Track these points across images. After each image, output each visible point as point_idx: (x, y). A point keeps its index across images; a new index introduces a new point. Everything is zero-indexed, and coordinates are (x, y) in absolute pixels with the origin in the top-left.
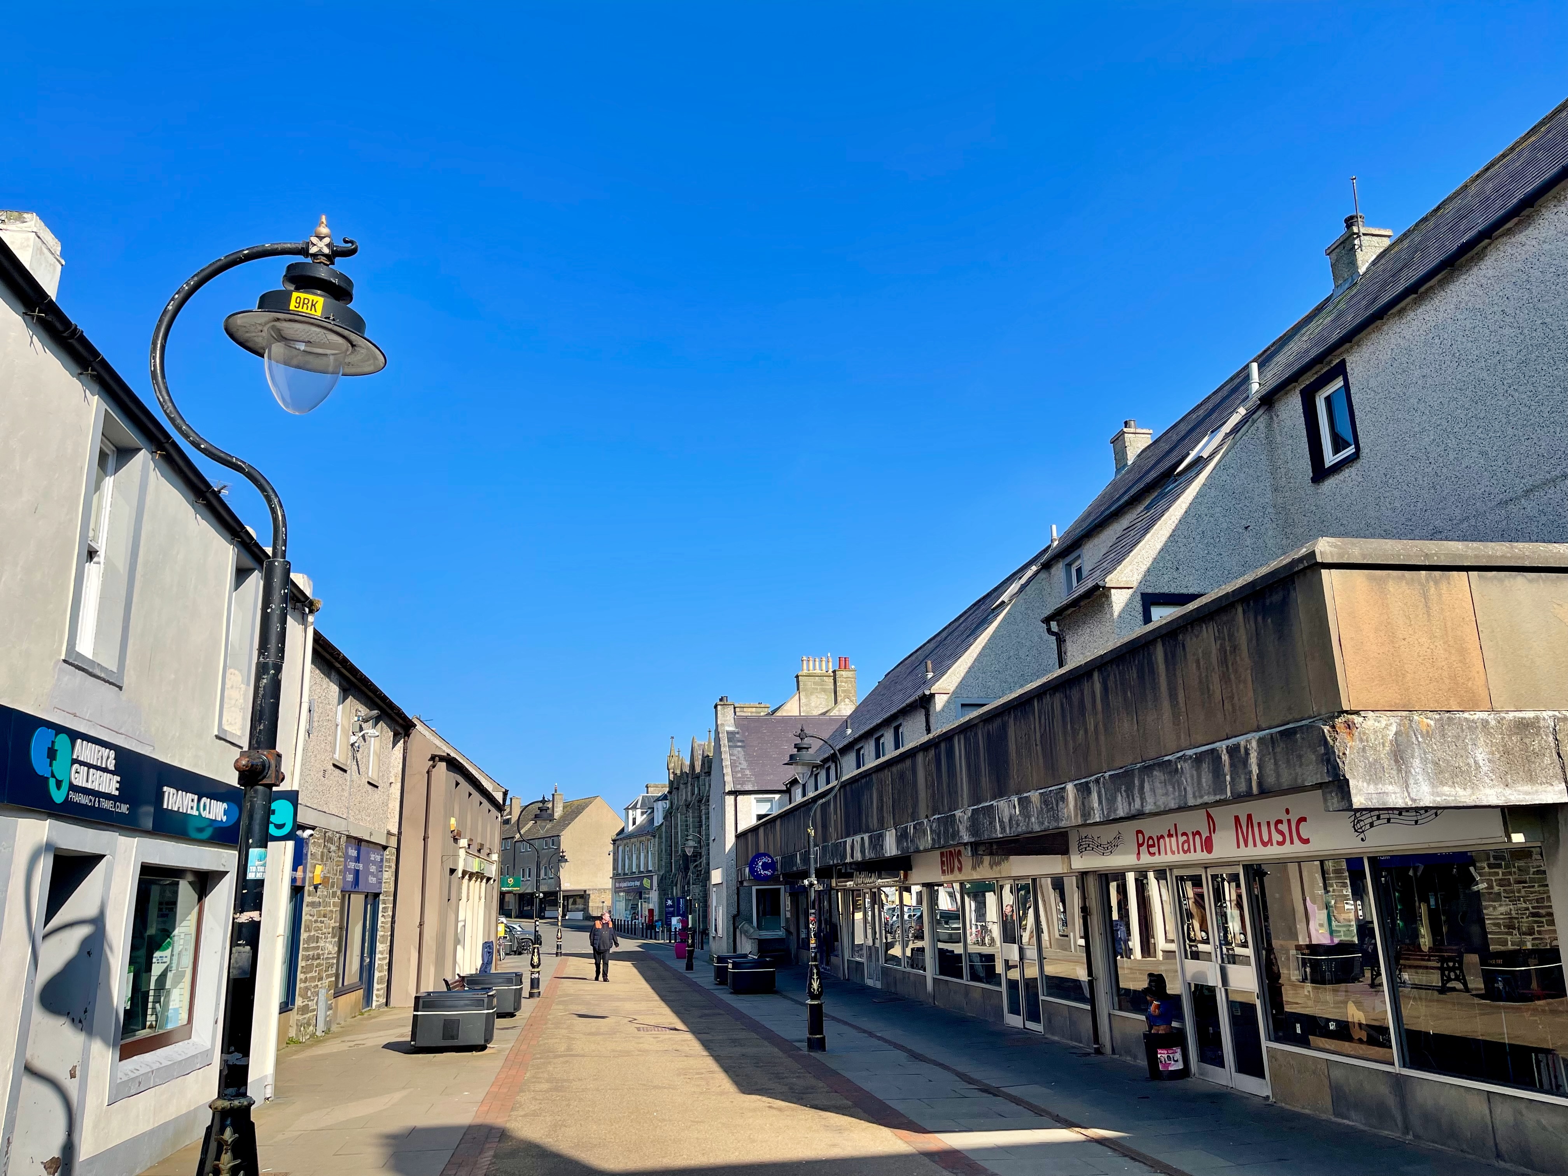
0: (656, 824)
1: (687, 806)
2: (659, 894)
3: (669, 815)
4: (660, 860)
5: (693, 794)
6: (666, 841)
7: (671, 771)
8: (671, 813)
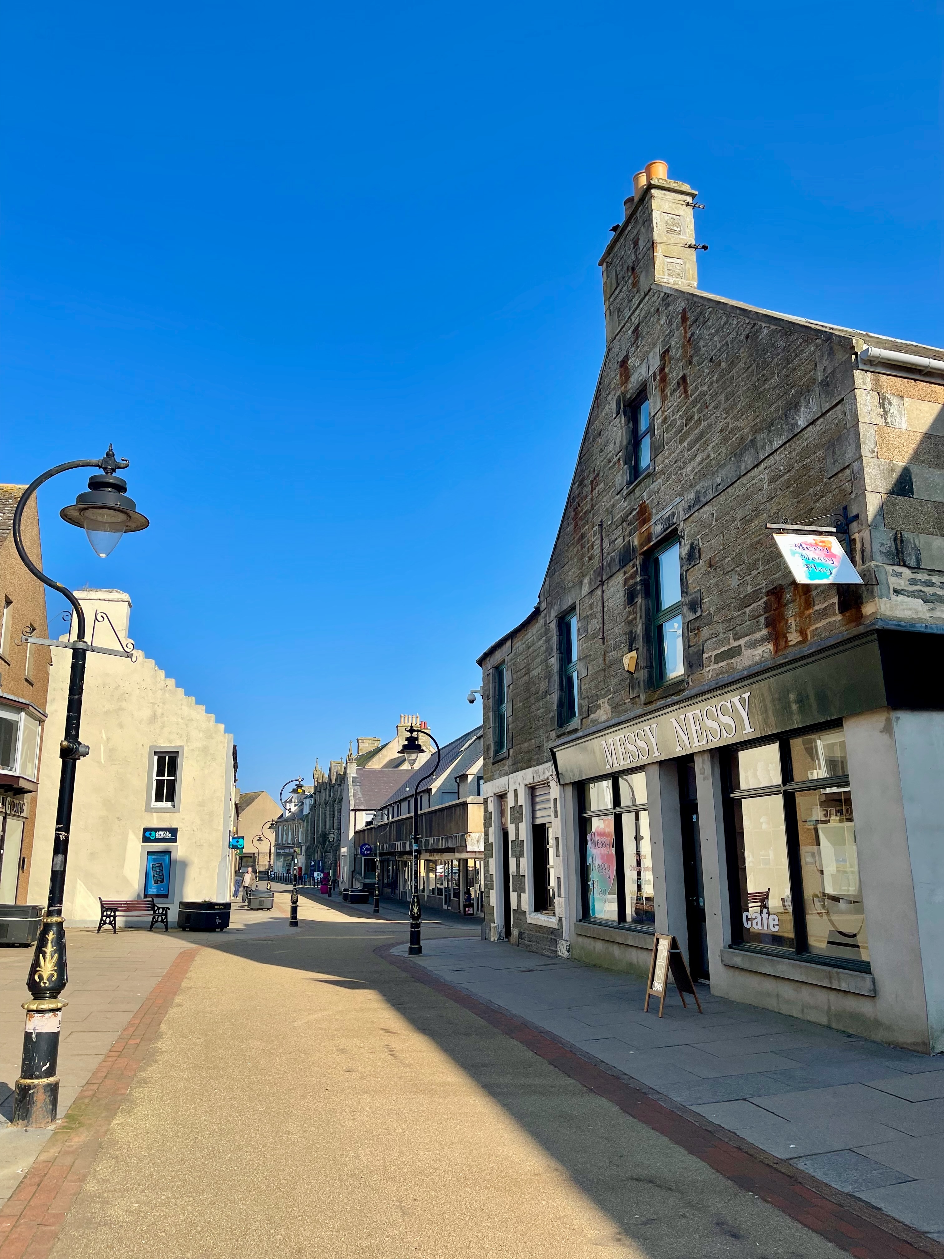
0: (305, 813)
1: (326, 804)
2: (306, 858)
3: (313, 808)
4: (307, 836)
5: (330, 796)
6: (311, 824)
7: (316, 780)
8: (315, 807)
